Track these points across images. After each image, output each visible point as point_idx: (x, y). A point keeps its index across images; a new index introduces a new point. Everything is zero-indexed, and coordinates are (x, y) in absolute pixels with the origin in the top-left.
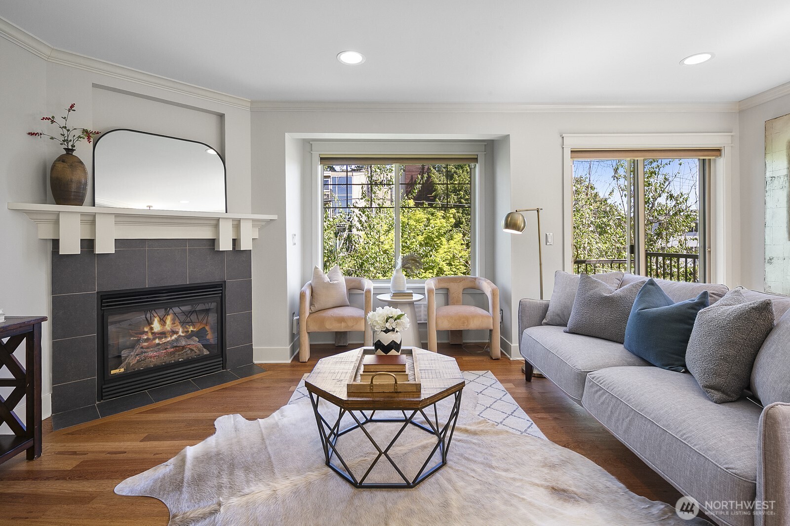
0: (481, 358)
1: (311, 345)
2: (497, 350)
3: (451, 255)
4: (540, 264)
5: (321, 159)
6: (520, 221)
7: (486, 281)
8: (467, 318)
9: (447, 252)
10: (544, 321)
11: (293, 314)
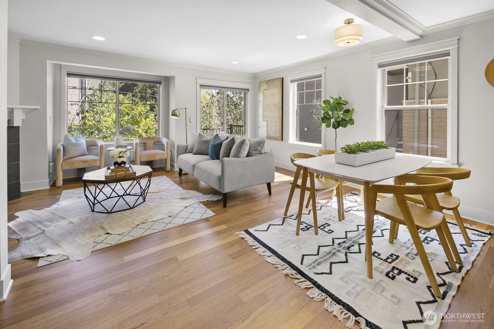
0: (162, 172)
1: (63, 179)
2: (168, 167)
3: (147, 127)
4: (186, 130)
5: (68, 74)
6: (177, 113)
7: (164, 138)
8: (155, 155)
9: (145, 125)
10: (186, 152)
11: (50, 162)
